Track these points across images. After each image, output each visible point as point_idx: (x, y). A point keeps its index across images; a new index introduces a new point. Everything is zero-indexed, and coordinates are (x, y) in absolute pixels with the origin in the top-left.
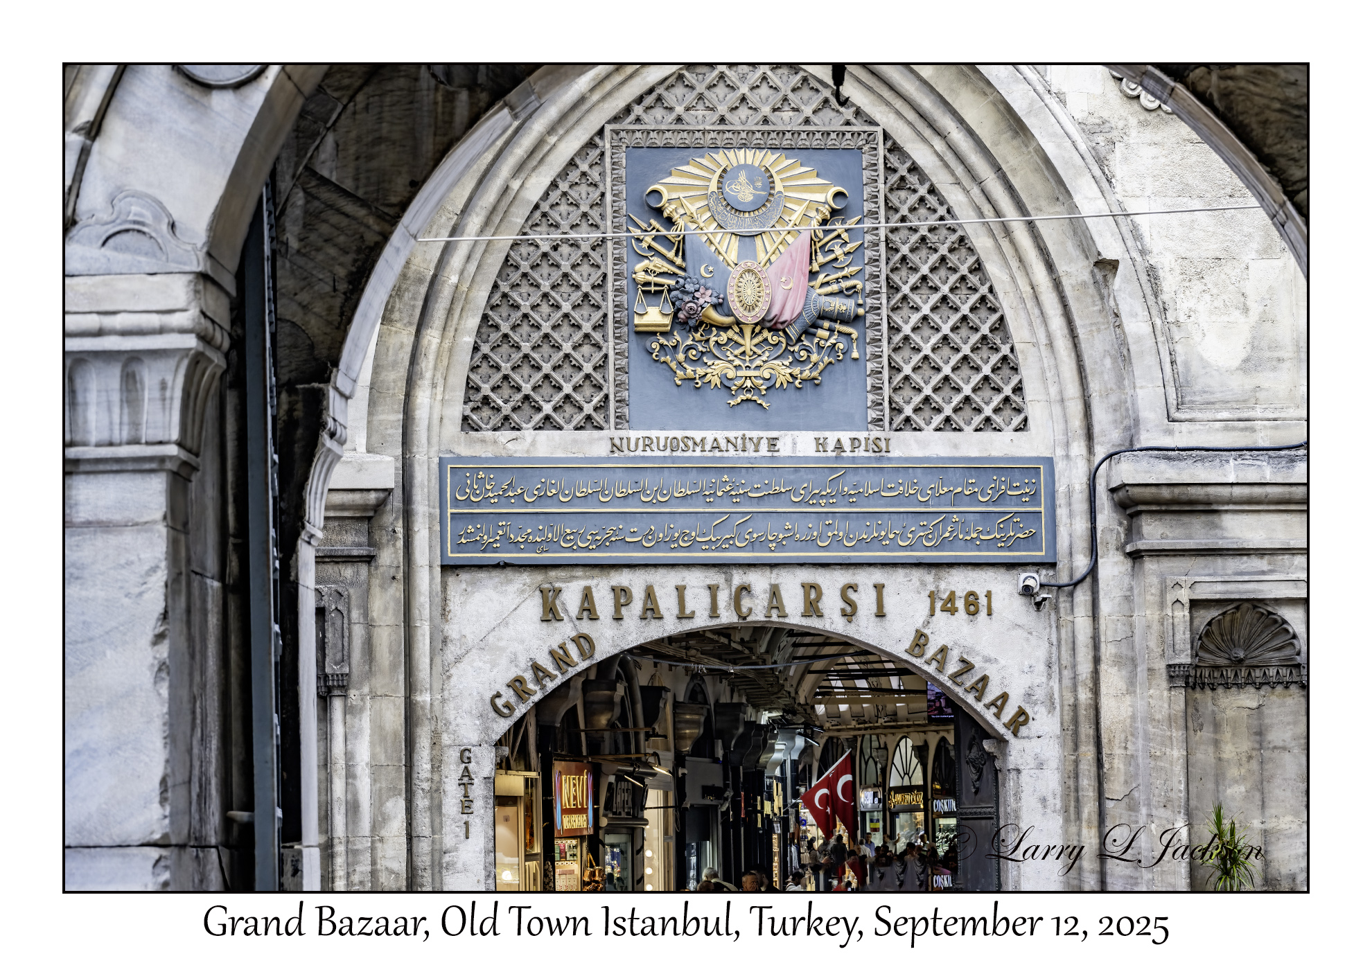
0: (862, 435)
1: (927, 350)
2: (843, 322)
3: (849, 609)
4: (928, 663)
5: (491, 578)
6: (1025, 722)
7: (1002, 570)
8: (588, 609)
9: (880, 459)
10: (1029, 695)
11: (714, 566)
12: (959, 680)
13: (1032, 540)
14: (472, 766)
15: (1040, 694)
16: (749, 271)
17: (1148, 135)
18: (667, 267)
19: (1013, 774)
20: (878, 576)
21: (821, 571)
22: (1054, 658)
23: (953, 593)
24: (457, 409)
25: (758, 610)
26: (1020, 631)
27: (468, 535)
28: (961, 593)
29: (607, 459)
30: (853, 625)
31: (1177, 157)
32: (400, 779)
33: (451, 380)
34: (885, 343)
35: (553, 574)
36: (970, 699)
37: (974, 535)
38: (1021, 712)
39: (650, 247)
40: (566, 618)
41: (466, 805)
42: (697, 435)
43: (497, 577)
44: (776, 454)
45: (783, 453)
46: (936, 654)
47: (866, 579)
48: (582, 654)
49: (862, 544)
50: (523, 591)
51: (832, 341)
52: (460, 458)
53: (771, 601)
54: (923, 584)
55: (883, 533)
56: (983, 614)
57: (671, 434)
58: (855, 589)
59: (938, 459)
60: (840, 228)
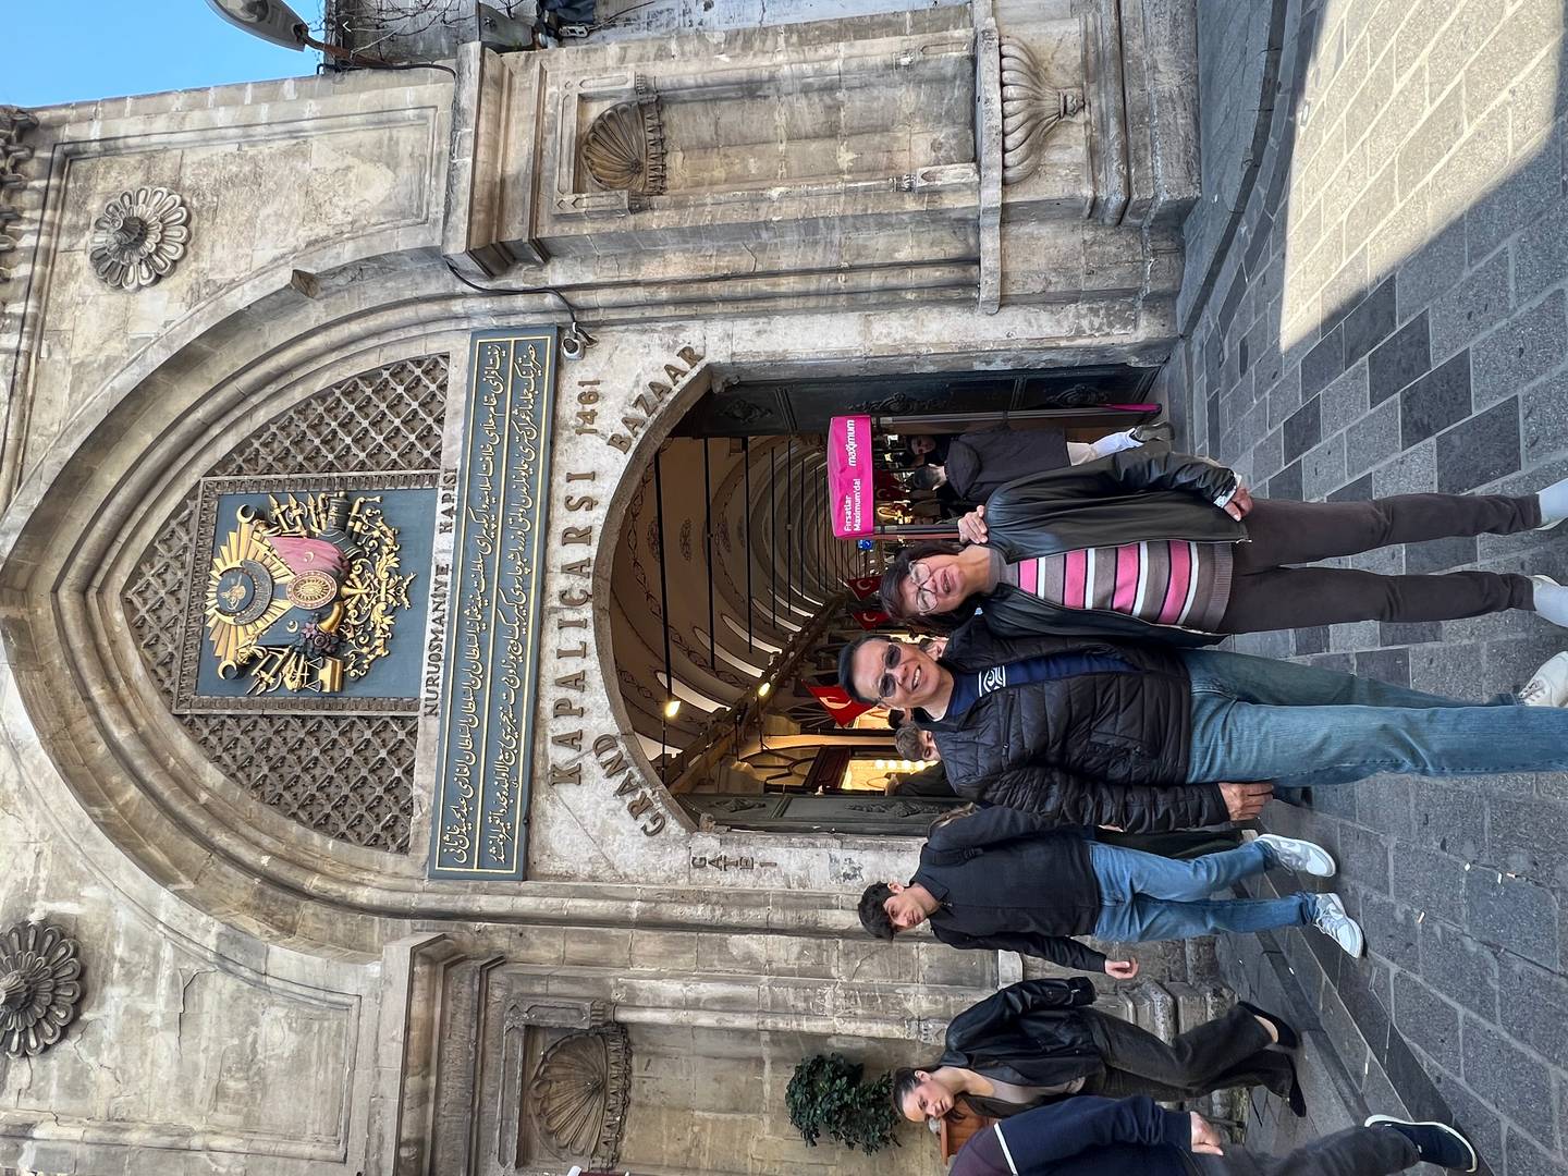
0: (441, 492)
1: (380, 439)
2: (350, 509)
3: (586, 504)
4: (636, 435)
5: (539, 831)
6: (691, 350)
7: (562, 372)
8: (571, 740)
9: (462, 478)
10: (668, 347)
11: (542, 623)
12: (651, 409)
13: (539, 347)
14: (709, 857)
15: (668, 339)
16: (295, 589)
17: (205, 253)
18: (291, 662)
19: (736, 359)
20: (559, 479)
21: (552, 529)
22: (637, 326)
23: (579, 415)
24: (390, 859)
25: (582, 584)
26: (614, 356)
27: (498, 853)
28: (579, 408)
29: (443, 719)
30: (601, 501)
31: (225, 229)
32: (711, 939)
33: (363, 864)
34: (369, 473)
35: (539, 772)
37: (530, 395)
38: (682, 354)
39: (275, 676)
40: (579, 761)
41: (745, 864)
42: (429, 636)
43: (537, 826)
44: (450, 568)
45: (450, 562)
46: (629, 427)
47: (562, 489)
48: (613, 746)
49: (531, 493)
50: (553, 802)
51: (364, 518)
52: (431, 858)
53: (576, 573)
54: (570, 439)
55: (523, 474)
56: (598, 388)
57: (426, 660)
58: (569, 499)
59: (466, 427)
60: (277, 511)
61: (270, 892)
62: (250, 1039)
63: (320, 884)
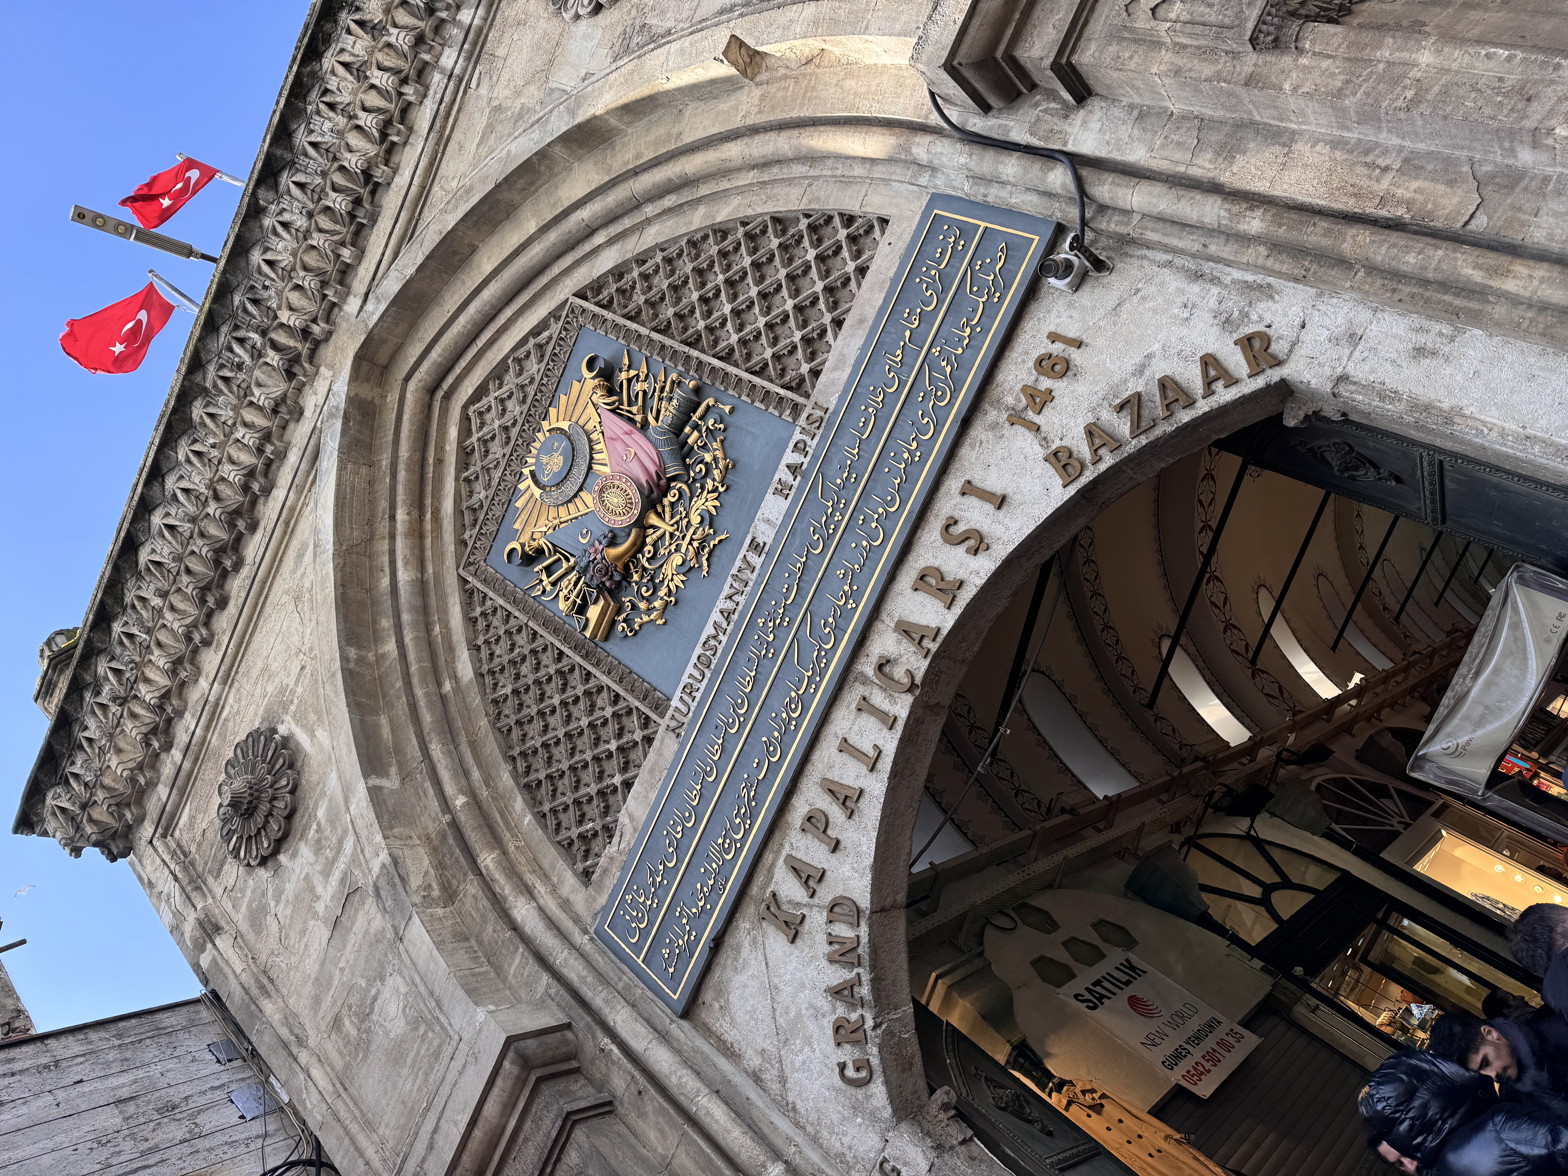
0: (797, 435)
1: (762, 322)
2: (695, 409)
3: (972, 543)
4: (1097, 460)
5: (724, 967)
6: (1266, 340)
7: (1031, 307)
8: (808, 876)
9: (830, 423)
10: (1227, 321)
11: (840, 689)
12: (1144, 425)
13: (1012, 251)
15: (1234, 304)
16: (601, 491)
19: (1344, 390)
20: (953, 484)
21: (909, 559)
22: (1191, 264)
23: (1025, 389)
24: (569, 879)
25: (913, 662)
26: (1127, 306)
27: (669, 961)
28: (1030, 377)
29: (682, 746)
30: (994, 547)
33: (544, 867)
35: (754, 890)
36: (1185, 417)
37: (968, 330)
38: (1247, 343)
39: (554, 584)
40: (805, 911)
42: (709, 630)
43: (725, 957)
44: (766, 549)
45: (769, 541)
46: (1091, 443)
47: (949, 503)
48: (854, 922)
49: (906, 489)
50: (754, 941)
51: (704, 429)
52: (605, 909)
53: (912, 640)
54: (994, 426)
55: (906, 455)
56: (1076, 356)
57: (694, 659)
58: (952, 522)
59: (864, 349)
60: (623, 376)
61: (451, 840)
62: (373, 992)
63: (491, 866)
